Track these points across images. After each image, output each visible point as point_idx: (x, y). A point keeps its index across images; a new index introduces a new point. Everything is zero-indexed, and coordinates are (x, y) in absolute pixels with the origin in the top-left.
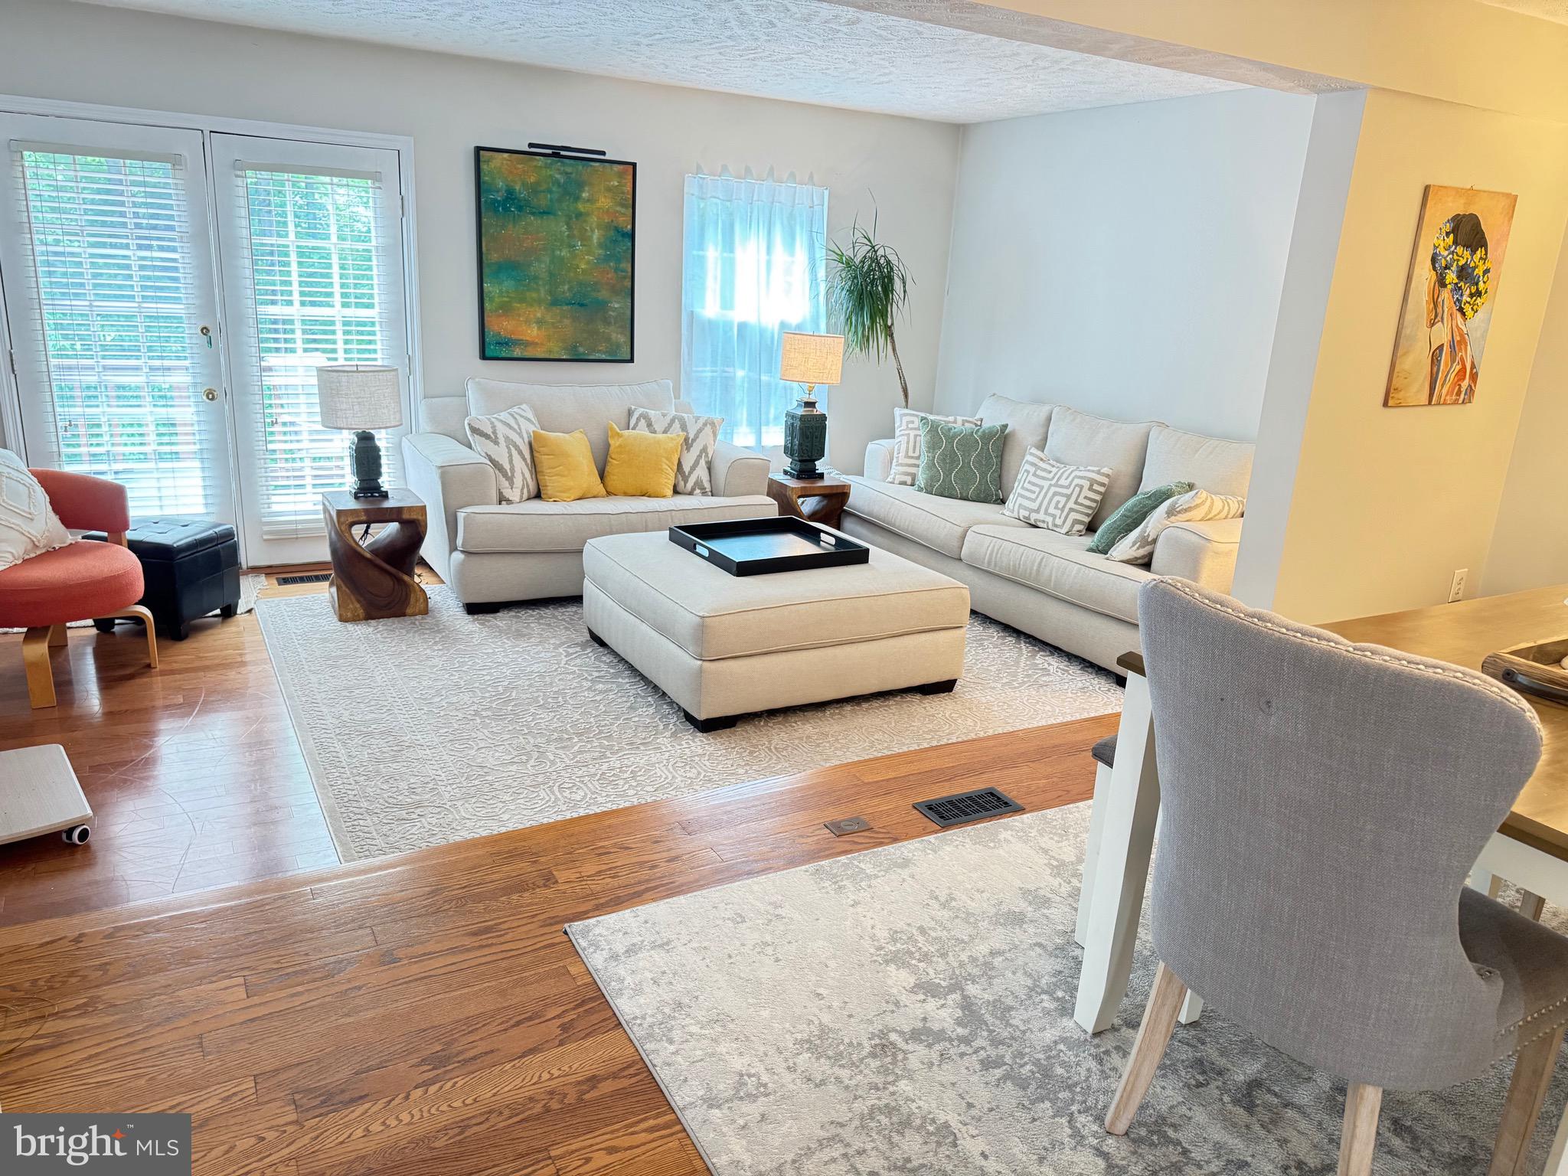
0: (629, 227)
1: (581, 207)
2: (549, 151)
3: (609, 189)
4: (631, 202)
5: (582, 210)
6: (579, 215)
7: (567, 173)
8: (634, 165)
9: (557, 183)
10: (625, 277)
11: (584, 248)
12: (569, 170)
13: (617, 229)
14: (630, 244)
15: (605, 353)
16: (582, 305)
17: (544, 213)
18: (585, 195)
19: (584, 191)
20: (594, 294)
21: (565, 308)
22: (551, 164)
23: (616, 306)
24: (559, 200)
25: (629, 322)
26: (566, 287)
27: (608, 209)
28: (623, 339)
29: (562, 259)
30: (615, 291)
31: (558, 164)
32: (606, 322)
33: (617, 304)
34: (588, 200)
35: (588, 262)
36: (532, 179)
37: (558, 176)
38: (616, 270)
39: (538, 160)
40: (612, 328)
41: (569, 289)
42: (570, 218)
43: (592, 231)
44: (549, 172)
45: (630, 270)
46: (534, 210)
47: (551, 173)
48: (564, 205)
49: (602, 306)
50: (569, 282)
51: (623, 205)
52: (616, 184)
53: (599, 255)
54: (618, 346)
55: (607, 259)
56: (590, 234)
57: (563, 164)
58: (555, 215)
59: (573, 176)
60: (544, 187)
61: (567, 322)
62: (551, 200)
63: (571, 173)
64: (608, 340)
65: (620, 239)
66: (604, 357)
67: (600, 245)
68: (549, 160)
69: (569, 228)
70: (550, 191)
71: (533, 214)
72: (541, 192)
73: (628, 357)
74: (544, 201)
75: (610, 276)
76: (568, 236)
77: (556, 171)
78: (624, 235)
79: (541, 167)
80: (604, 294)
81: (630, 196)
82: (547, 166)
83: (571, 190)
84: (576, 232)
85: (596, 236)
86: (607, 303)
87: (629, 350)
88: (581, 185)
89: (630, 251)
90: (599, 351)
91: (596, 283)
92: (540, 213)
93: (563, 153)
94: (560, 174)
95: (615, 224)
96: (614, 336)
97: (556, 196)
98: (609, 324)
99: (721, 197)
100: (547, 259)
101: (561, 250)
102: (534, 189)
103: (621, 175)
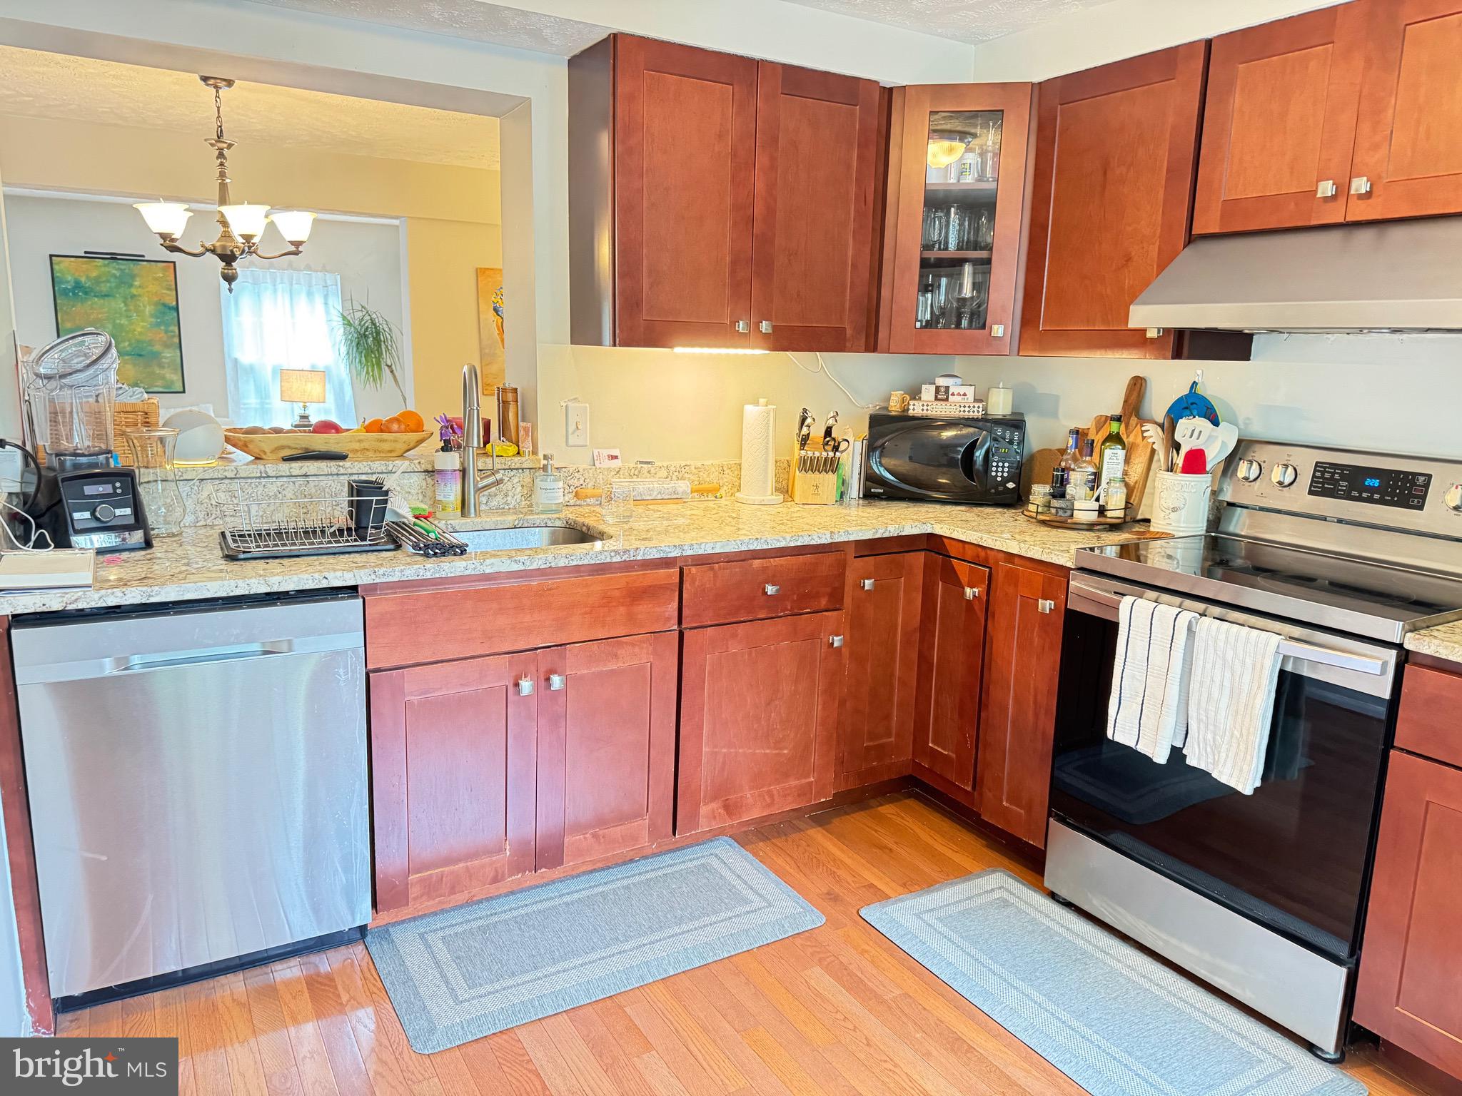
0: (174, 303)
1: (134, 291)
2: (109, 256)
3: (156, 279)
4: (174, 287)
5: (135, 293)
6: (133, 296)
7: (121, 269)
8: (174, 263)
9: (115, 276)
10: (174, 336)
11: (139, 318)
12: (123, 267)
13: (164, 305)
14: (175, 314)
15: (162, 387)
16: (140, 355)
17: (106, 296)
18: (137, 283)
19: (136, 281)
20: (149, 348)
21: (126, 357)
22: (108, 264)
23: (168, 355)
24: (118, 287)
25: (180, 366)
26: (127, 344)
27: (156, 293)
28: (176, 378)
29: (121, 325)
30: (167, 346)
31: (114, 264)
32: (161, 366)
33: (170, 354)
34: (140, 287)
35: (143, 327)
36: (94, 274)
37: (114, 272)
38: (166, 332)
39: (98, 262)
40: (166, 370)
41: (129, 345)
42: (126, 298)
43: (145, 306)
44: (107, 269)
45: (177, 331)
46: (97, 294)
47: (110, 270)
48: (121, 290)
49: (156, 356)
50: (129, 341)
51: (168, 289)
52: (161, 275)
53: (151, 322)
54: (172, 382)
55: (158, 325)
56: (142, 308)
57: (118, 264)
58: (114, 297)
59: (127, 271)
60: (104, 279)
61: (129, 367)
62: (110, 287)
63: (125, 269)
64: (163, 378)
65: (168, 311)
66: (161, 390)
67: (152, 316)
68: (106, 262)
69: (126, 305)
70: (108, 281)
71: (95, 296)
72: (104, 282)
73: (181, 390)
74: (104, 288)
75: (161, 335)
76: (125, 311)
77: (114, 268)
78: (170, 308)
79: (100, 266)
80: (157, 348)
81: (173, 283)
82: (105, 266)
83: (125, 281)
84: (132, 308)
85: (148, 310)
86: (160, 353)
87: (181, 385)
88: (133, 277)
89: (176, 319)
90: (157, 386)
91: (150, 341)
92: (102, 296)
93: (119, 257)
94: (116, 270)
95: (162, 302)
96: (168, 376)
97: (113, 285)
98: (164, 367)
99: (250, 281)
100: (110, 326)
101: (121, 320)
102: (97, 281)
103: (164, 270)
